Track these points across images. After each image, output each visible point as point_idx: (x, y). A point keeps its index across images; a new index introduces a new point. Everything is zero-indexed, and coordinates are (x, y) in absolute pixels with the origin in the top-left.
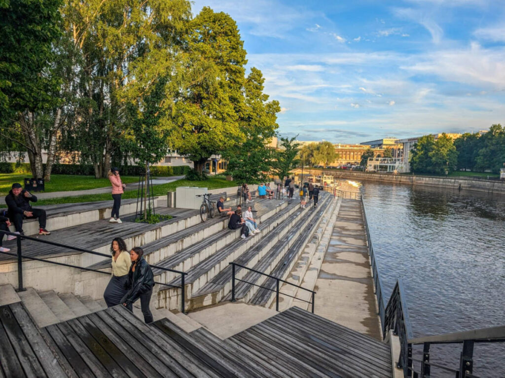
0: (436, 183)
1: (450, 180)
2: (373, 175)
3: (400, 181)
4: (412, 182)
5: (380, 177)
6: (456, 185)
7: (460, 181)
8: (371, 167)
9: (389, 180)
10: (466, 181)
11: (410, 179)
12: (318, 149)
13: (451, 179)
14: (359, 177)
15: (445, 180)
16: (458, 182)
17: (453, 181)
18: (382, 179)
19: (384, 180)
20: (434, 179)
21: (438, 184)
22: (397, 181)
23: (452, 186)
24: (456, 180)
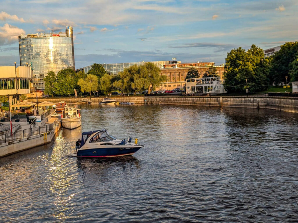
0: (239, 103)
1: (249, 99)
2: (187, 98)
3: (210, 104)
4: (220, 104)
5: (193, 100)
6: (255, 104)
7: (258, 99)
8: (189, 89)
9: (201, 104)
10: (263, 99)
11: (218, 101)
12: (138, 72)
13: (251, 98)
14: (176, 103)
15: (246, 99)
16: (256, 100)
17: (252, 99)
18: (195, 103)
19: (196, 103)
20: (237, 99)
21: (241, 105)
22: (207, 104)
23: (252, 105)
24: (255, 99)
